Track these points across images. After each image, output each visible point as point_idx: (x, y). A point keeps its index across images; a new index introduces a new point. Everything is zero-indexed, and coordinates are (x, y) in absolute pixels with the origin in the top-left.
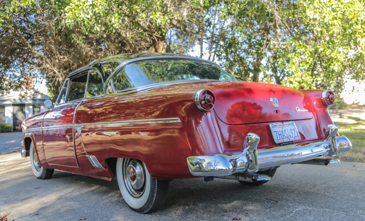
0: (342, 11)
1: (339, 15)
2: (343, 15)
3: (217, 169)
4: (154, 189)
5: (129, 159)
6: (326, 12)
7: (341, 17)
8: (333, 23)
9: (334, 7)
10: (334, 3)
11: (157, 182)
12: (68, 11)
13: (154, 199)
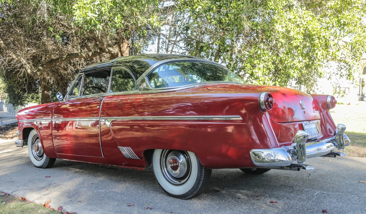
0: (304, 27)
1: (302, 30)
2: (305, 31)
3: (277, 159)
4: (201, 177)
5: (168, 150)
6: (291, 27)
7: (303, 32)
8: (297, 38)
9: (298, 23)
10: (298, 20)
11: (204, 171)
12: (76, 9)
13: (200, 186)
